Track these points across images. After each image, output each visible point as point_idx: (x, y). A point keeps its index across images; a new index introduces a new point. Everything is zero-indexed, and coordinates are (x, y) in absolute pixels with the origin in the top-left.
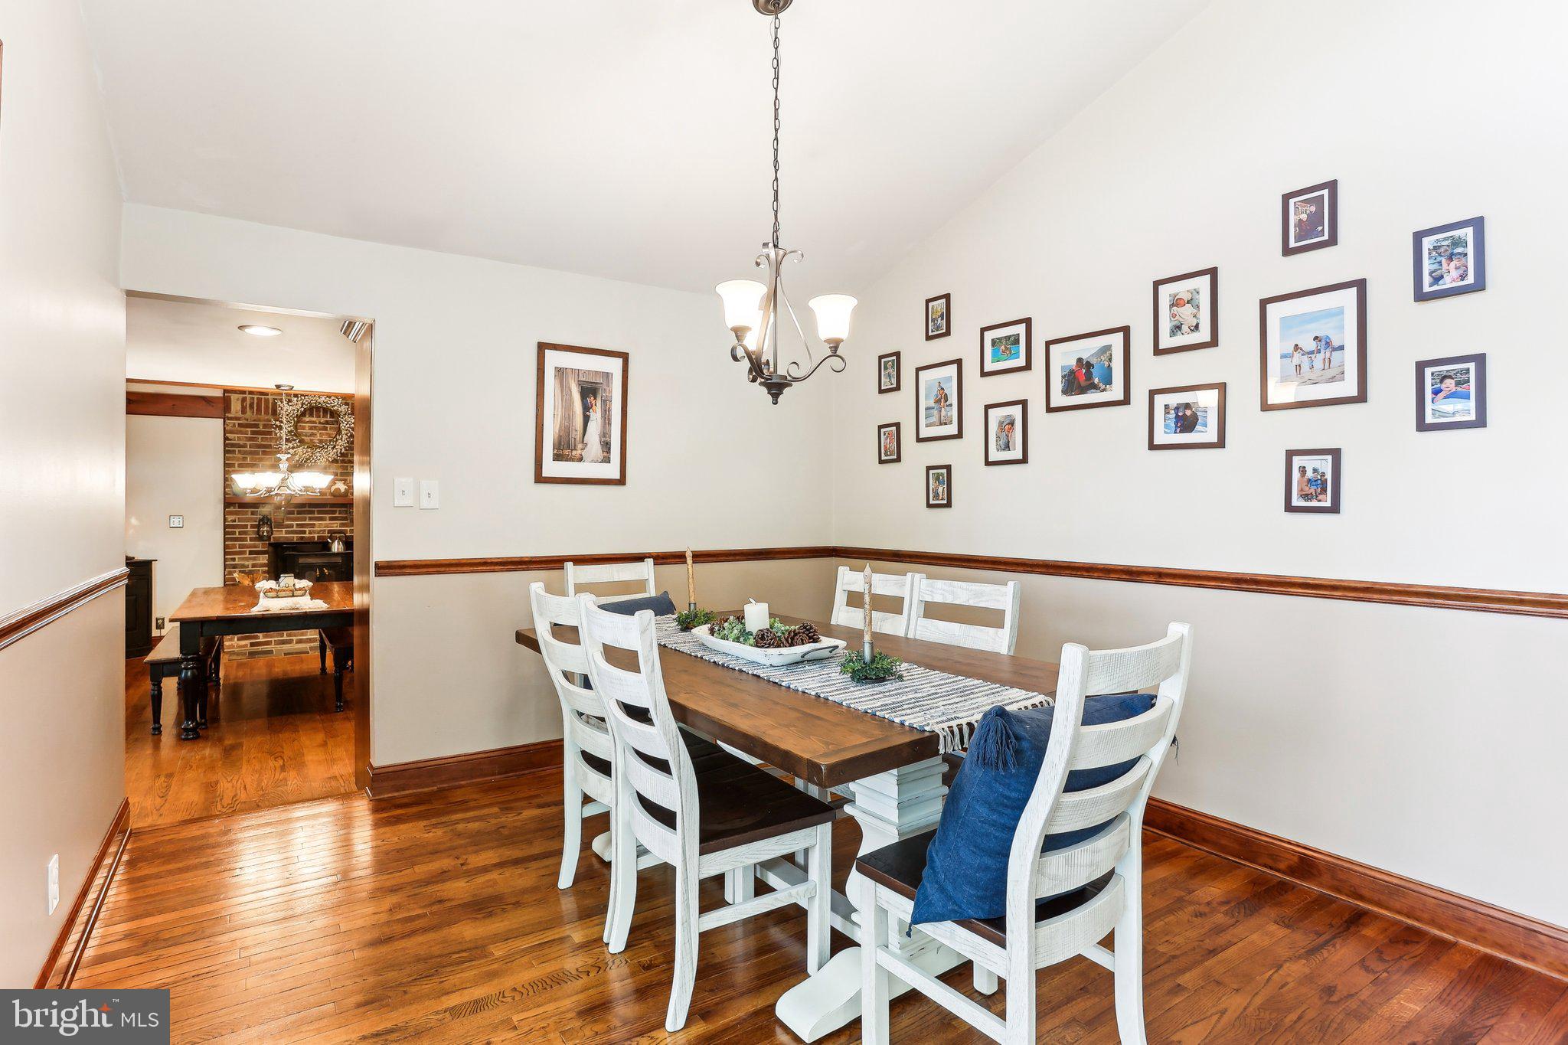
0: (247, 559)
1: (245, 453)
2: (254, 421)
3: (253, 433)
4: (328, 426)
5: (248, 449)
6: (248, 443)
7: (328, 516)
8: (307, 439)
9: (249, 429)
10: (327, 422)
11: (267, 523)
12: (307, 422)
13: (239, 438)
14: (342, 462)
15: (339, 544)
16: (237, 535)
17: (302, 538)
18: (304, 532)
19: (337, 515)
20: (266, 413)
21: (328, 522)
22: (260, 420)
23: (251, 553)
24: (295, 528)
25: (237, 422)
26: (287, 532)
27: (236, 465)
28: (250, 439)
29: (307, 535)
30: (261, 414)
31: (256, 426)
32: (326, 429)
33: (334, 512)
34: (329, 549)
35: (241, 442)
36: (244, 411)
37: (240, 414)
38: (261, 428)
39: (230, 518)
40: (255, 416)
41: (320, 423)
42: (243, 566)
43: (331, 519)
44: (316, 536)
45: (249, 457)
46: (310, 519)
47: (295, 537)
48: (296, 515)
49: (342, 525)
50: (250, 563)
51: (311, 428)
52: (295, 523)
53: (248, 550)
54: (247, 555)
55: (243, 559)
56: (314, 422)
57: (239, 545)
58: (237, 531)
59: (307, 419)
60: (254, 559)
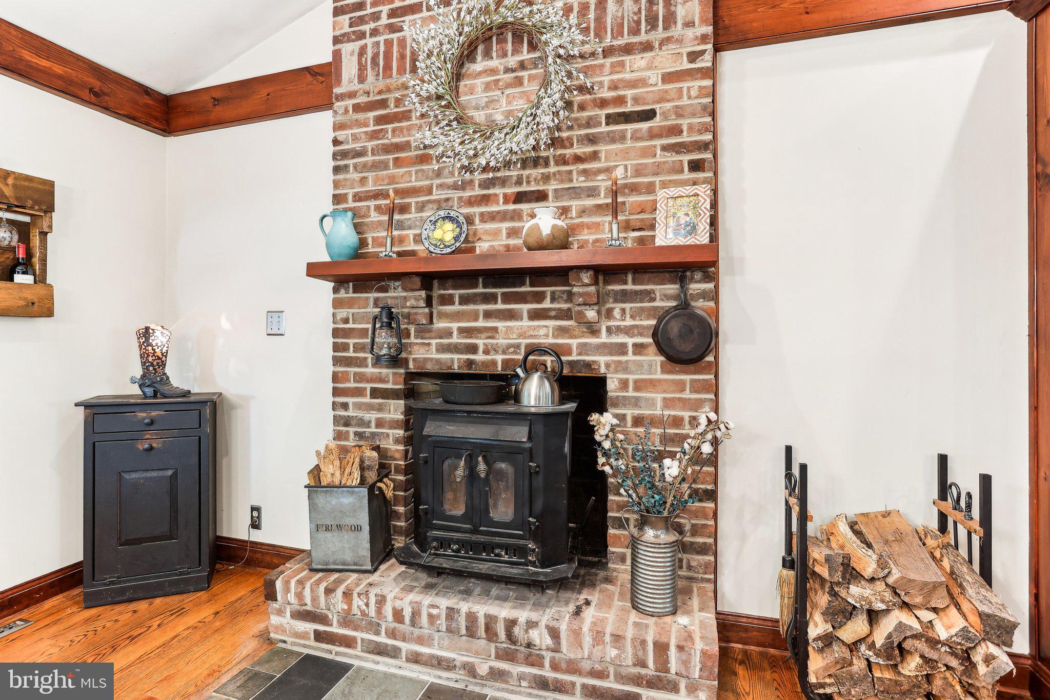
0: (369, 408)
1: (365, 167)
2: (380, 92)
3: (380, 120)
4: (524, 74)
5: (369, 158)
6: (370, 145)
7: (525, 307)
8: (479, 116)
9: (371, 115)
10: (522, 66)
11: (389, 325)
12: (479, 74)
13: (355, 138)
14: (557, 163)
15: (541, 385)
16: (351, 354)
17: (470, 363)
18: (473, 349)
19: (547, 304)
20: (402, 71)
21: (526, 323)
22: (389, 90)
23: (375, 393)
24: (455, 339)
25: (350, 103)
26: (442, 349)
27: (350, 198)
28: (374, 135)
29: (480, 357)
30: (391, 76)
31: (383, 104)
32: (519, 82)
33: (539, 297)
34: (517, 397)
35: (357, 146)
36: (362, 79)
37: (355, 86)
38: (392, 109)
39: (342, 313)
40: (381, 84)
41: (507, 70)
42: (362, 423)
43: (535, 315)
44: (499, 358)
45: (371, 175)
46: (488, 315)
47: (456, 361)
48: (456, 307)
49: (562, 331)
50: (372, 416)
51: (487, 87)
52: (455, 326)
53: (368, 386)
54: (367, 400)
55: (359, 406)
56: (493, 71)
57: (355, 374)
58: (351, 342)
59: (479, 65)
60: (380, 409)
